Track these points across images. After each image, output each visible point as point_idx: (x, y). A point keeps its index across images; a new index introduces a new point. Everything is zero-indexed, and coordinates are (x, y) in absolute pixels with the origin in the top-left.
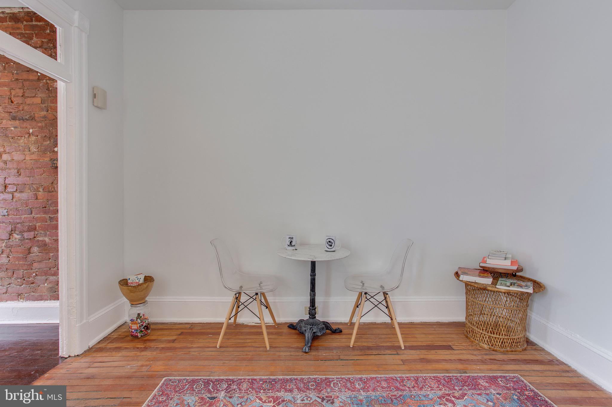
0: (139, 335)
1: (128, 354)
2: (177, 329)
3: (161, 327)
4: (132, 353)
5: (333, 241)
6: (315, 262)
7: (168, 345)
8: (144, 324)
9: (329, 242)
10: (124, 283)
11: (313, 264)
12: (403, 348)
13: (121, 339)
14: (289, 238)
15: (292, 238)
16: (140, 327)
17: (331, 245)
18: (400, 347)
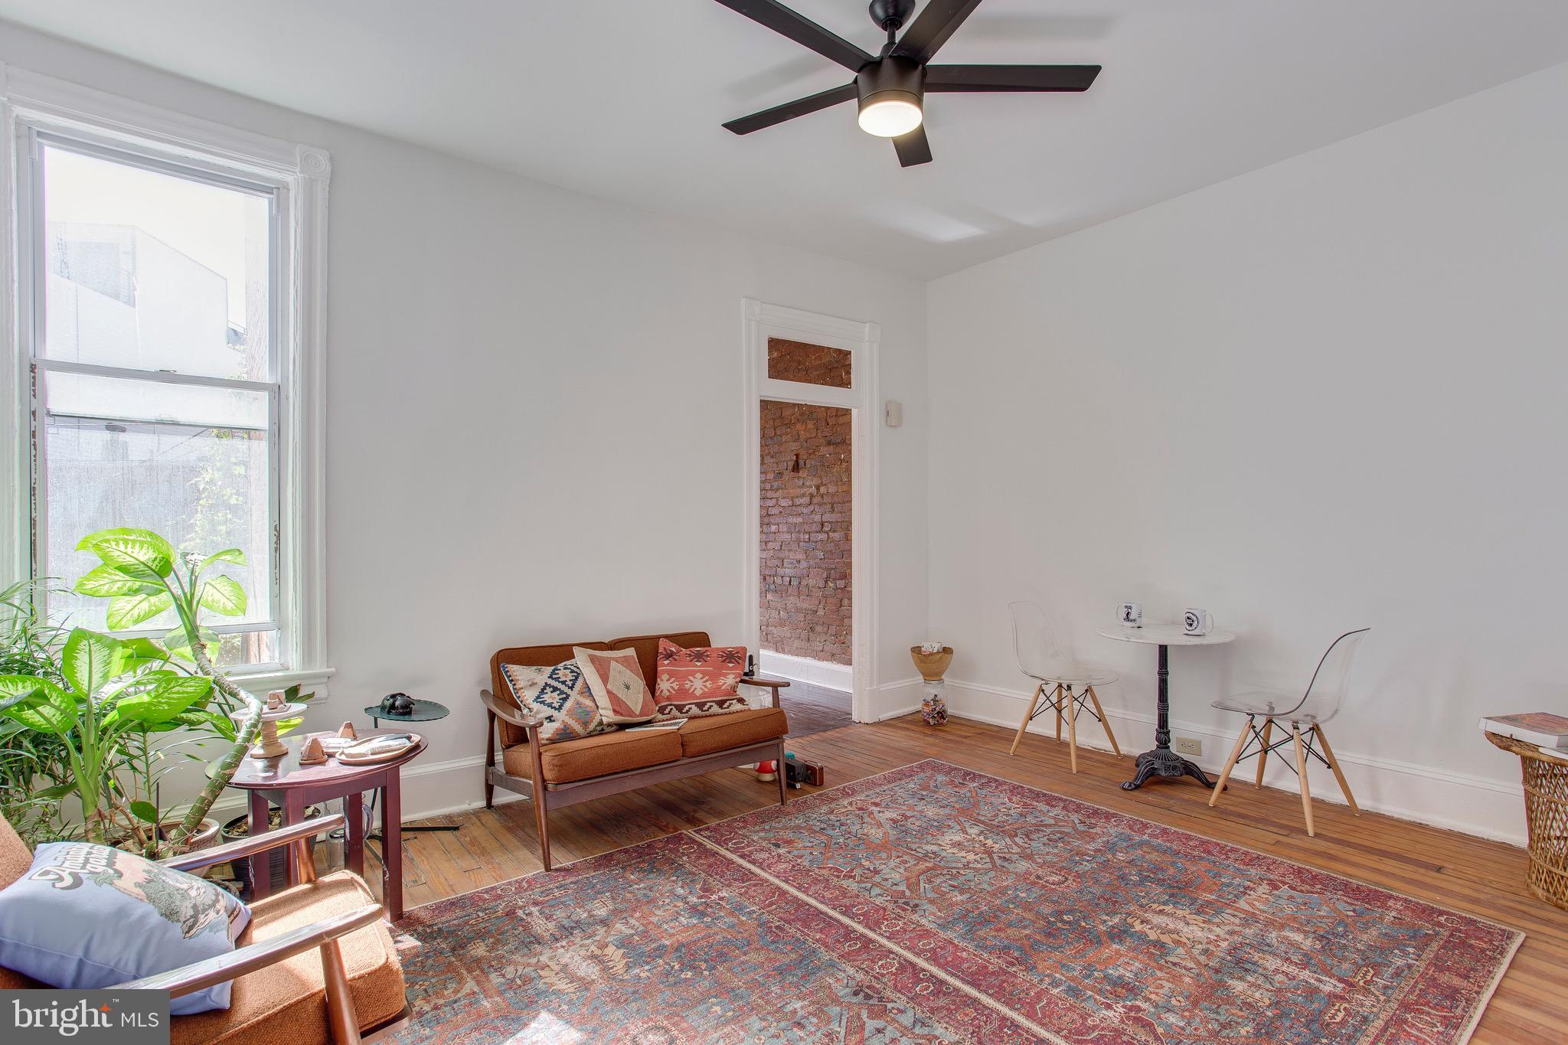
0: (932, 722)
1: (912, 734)
2: (979, 729)
3: (963, 722)
4: (916, 735)
5: (1195, 618)
6: (1166, 646)
7: (957, 739)
8: (937, 709)
9: (1188, 618)
10: (917, 650)
11: (1163, 650)
12: (1311, 833)
13: (914, 722)
14: (1126, 607)
15: (1130, 608)
16: (932, 711)
17: (1191, 625)
18: (1306, 833)
